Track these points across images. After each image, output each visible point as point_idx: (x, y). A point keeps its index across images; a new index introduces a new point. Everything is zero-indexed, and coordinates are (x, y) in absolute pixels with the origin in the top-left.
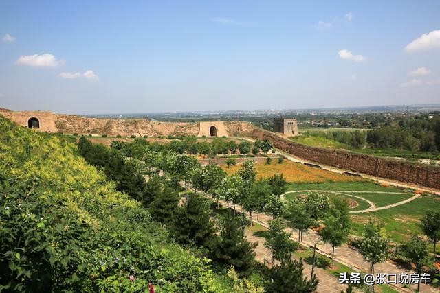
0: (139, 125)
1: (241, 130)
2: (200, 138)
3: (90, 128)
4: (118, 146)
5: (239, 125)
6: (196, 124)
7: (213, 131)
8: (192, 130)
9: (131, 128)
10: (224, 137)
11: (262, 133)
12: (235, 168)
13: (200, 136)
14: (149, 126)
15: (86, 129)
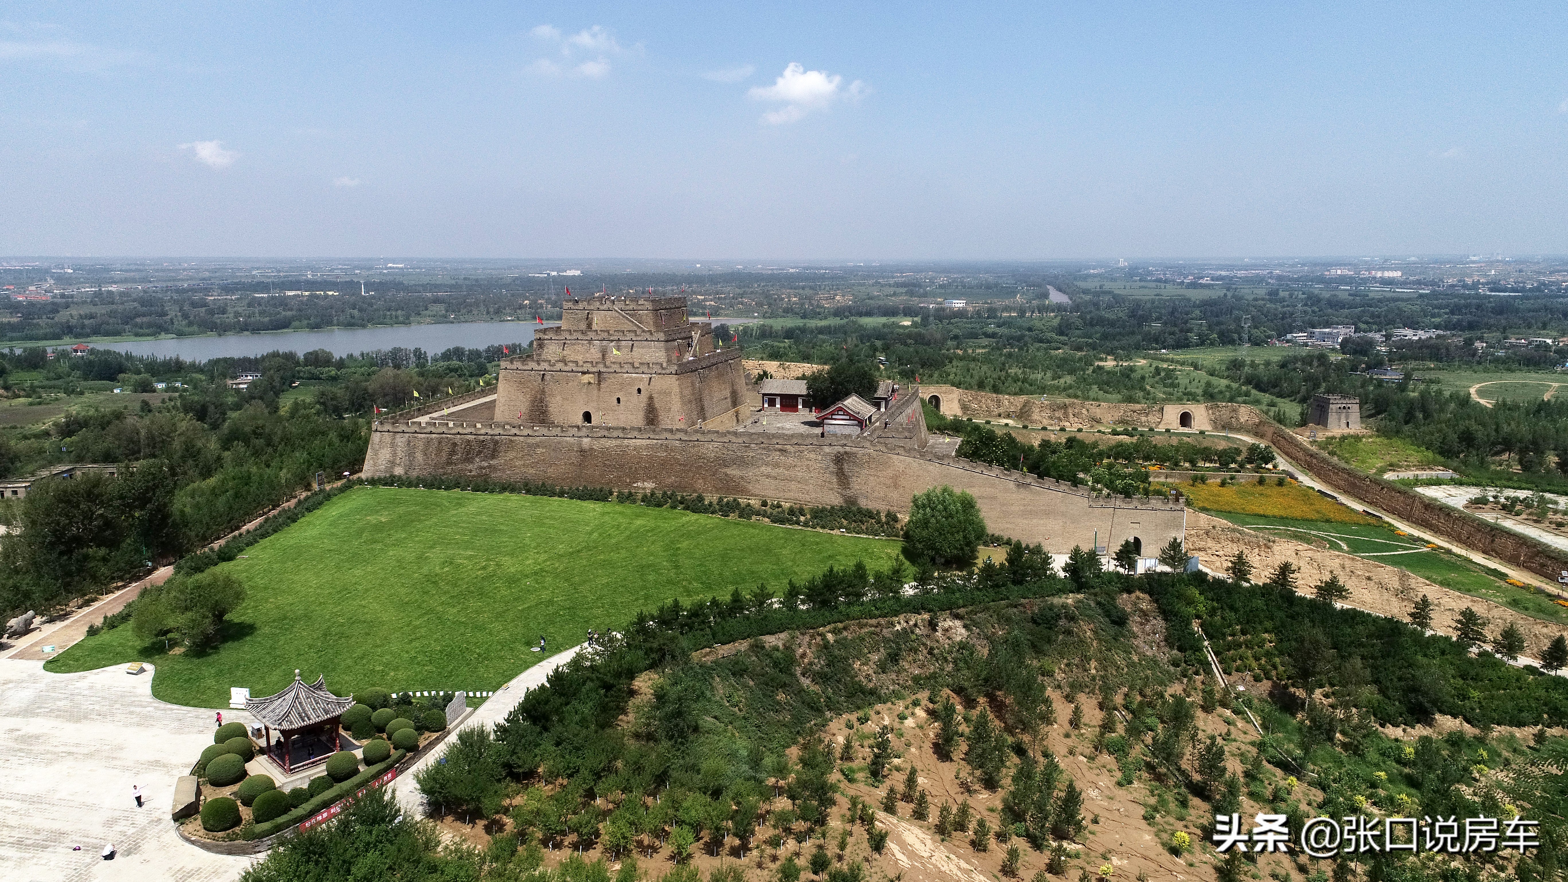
0: (1070, 411)
1: (1237, 419)
2: (1160, 433)
3: (1001, 410)
4: (1045, 444)
5: (1234, 410)
6: (1157, 408)
7: (1185, 419)
8: (1150, 417)
9: (1059, 414)
10: (1202, 433)
11: (1272, 430)
12: (1204, 487)
13: (1161, 428)
14: (1084, 411)
15: (996, 412)
